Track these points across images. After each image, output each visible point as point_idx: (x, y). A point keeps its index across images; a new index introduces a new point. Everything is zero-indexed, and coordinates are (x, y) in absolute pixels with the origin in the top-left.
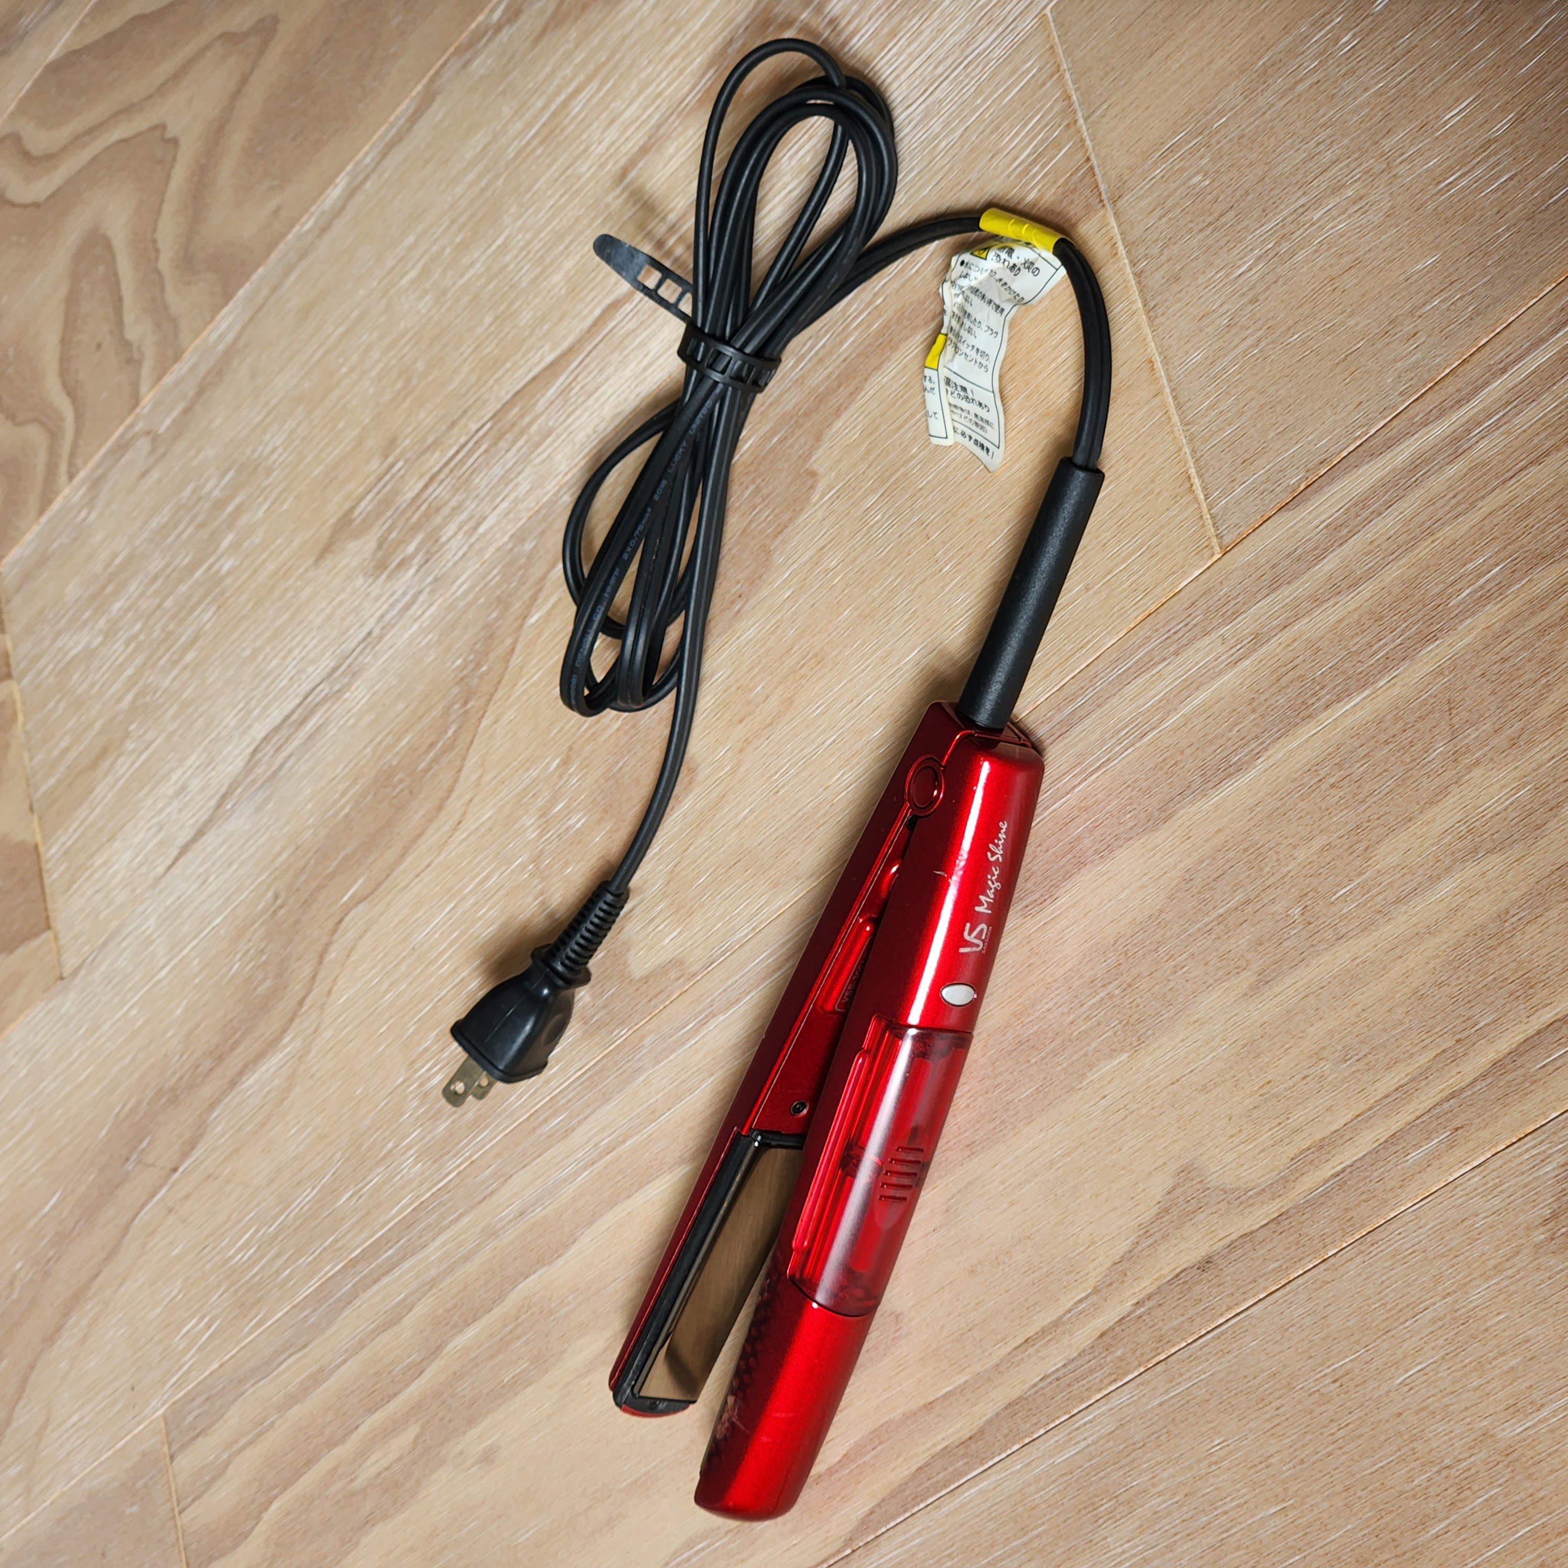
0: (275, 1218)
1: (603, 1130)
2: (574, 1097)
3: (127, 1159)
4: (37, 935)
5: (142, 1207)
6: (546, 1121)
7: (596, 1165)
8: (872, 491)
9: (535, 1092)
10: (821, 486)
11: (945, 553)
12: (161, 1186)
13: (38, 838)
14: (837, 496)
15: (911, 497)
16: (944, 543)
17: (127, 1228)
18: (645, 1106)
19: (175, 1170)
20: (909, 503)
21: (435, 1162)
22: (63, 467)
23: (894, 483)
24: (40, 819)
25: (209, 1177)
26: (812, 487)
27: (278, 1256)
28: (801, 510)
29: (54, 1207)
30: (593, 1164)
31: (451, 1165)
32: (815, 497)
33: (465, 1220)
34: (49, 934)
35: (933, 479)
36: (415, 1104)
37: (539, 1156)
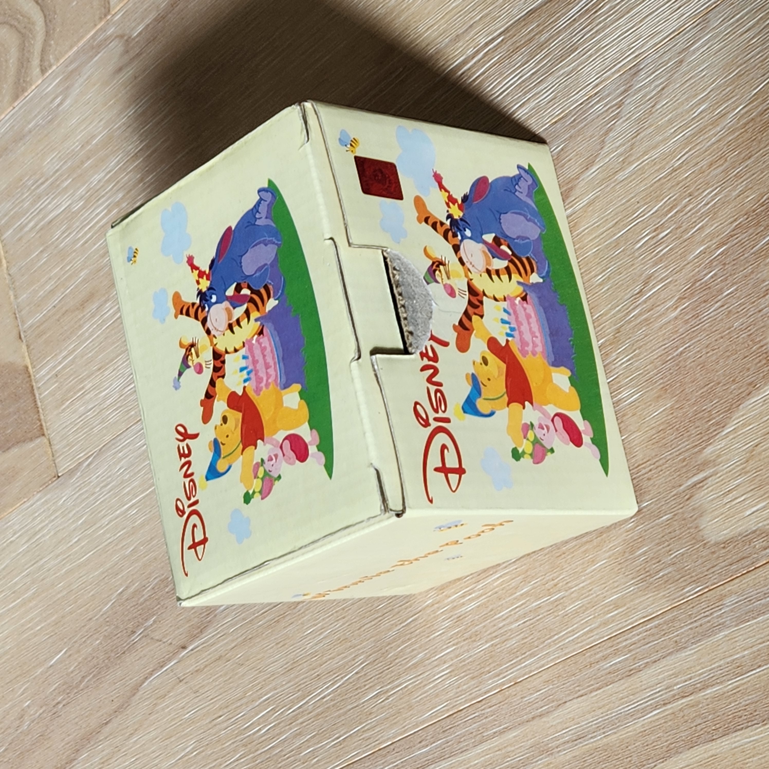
0: (293, 703)
1: (676, 675)
2: (639, 641)
3: (133, 632)
4: (31, 440)
5: (151, 674)
6: (605, 658)
7: (669, 706)
9: (591, 631)
12: (170, 660)
13: (28, 362)
17: (136, 689)
18: (729, 659)
19: (184, 648)
21: (473, 678)
22: (36, 62)
24: (28, 346)
25: (220, 657)
27: (298, 735)
29: (60, 661)
30: (665, 704)
31: (491, 683)
33: (511, 735)
34: (44, 440)
36: (447, 624)
37: (599, 689)
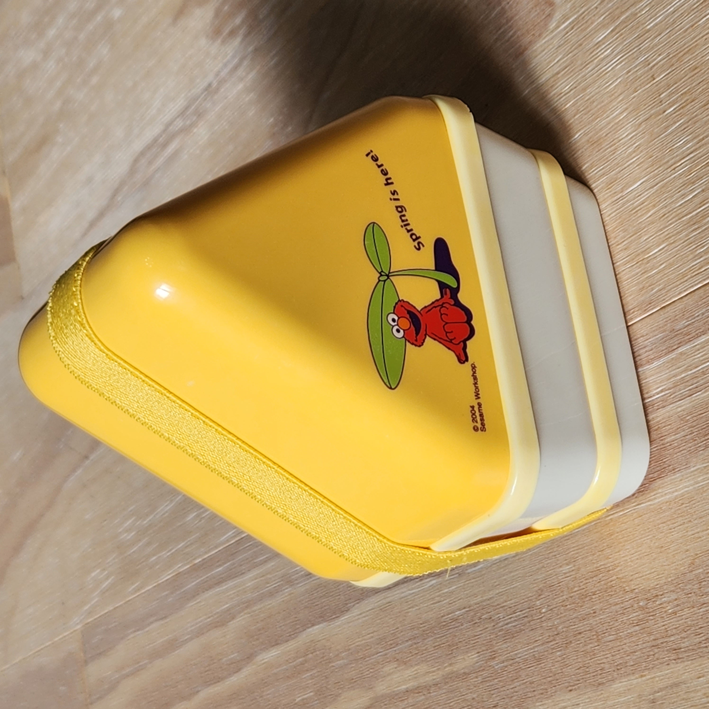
8: (603, 26)
10: (557, 16)
11: (669, 95)
14: (572, 26)
15: (639, 37)
16: (669, 86)
20: (637, 43)
23: (623, 22)
26: (550, 16)
28: (540, 35)
32: (553, 25)
35: (661, 22)
